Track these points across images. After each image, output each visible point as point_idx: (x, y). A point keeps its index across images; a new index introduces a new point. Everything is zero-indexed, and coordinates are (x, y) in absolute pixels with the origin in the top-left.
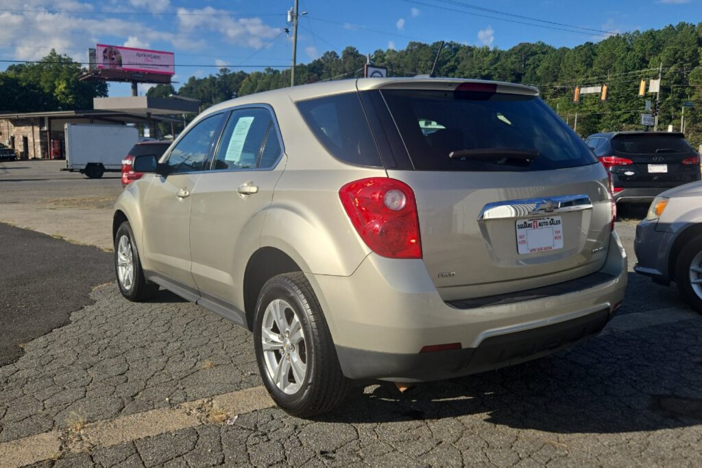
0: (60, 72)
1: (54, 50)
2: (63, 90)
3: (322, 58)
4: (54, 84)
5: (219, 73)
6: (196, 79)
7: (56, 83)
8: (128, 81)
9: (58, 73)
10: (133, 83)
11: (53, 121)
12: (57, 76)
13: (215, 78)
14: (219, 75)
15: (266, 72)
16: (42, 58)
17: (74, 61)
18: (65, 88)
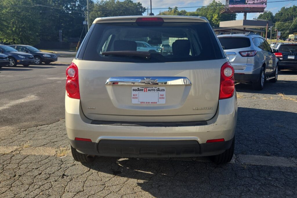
0: (216, 10)
2: (216, 18)
4: (213, 16)
6: (286, 8)
7: (213, 15)
8: (243, 12)
9: (215, 10)
10: (245, 13)
12: (214, 12)
16: (209, 4)
17: (222, 4)
18: (217, 17)
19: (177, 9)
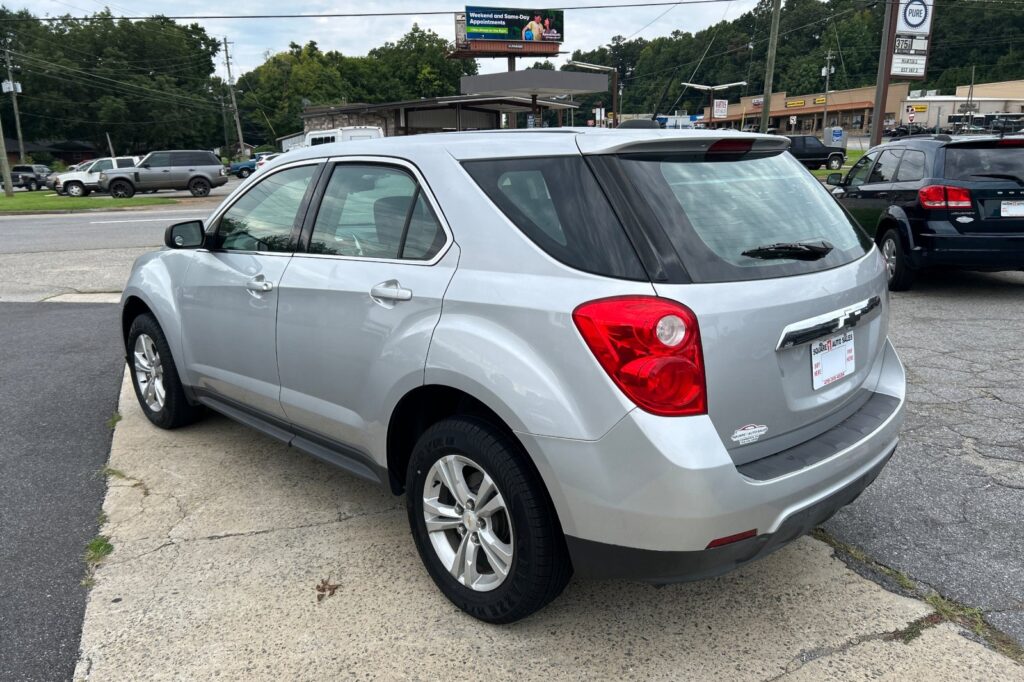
0: (423, 52)
1: (416, 24)
2: (427, 75)
3: (755, 10)
4: (417, 69)
5: (610, 42)
6: (582, 53)
7: (419, 67)
8: (504, 56)
9: (420, 53)
10: (510, 58)
11: (410, 113)
12: (419, 58)
13: (605, 50)
14: (609, 45)
15: (672, 37)
17: (439, 37)
18: (429, 73)
19: (316, 49)
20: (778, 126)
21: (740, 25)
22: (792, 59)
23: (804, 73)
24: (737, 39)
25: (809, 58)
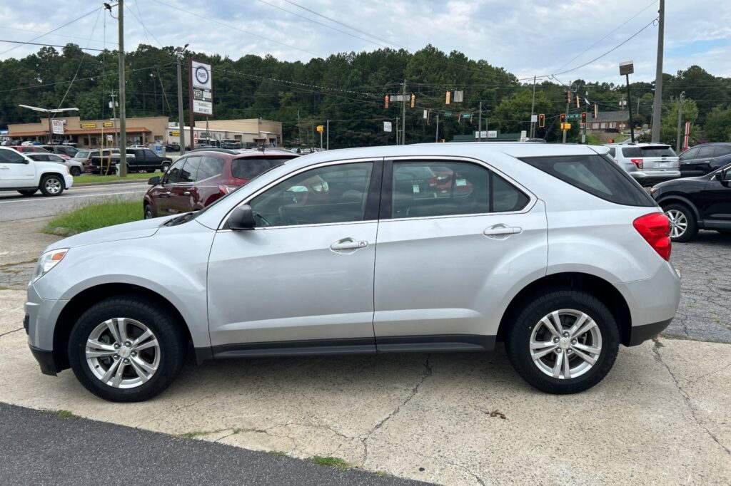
20: (77, 142)
21: (27, 63)
22: (77, 93)
23: (89, 104)
24: (27, 74)
25: (90, 94)
